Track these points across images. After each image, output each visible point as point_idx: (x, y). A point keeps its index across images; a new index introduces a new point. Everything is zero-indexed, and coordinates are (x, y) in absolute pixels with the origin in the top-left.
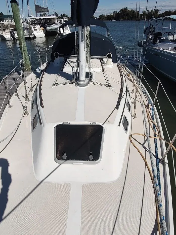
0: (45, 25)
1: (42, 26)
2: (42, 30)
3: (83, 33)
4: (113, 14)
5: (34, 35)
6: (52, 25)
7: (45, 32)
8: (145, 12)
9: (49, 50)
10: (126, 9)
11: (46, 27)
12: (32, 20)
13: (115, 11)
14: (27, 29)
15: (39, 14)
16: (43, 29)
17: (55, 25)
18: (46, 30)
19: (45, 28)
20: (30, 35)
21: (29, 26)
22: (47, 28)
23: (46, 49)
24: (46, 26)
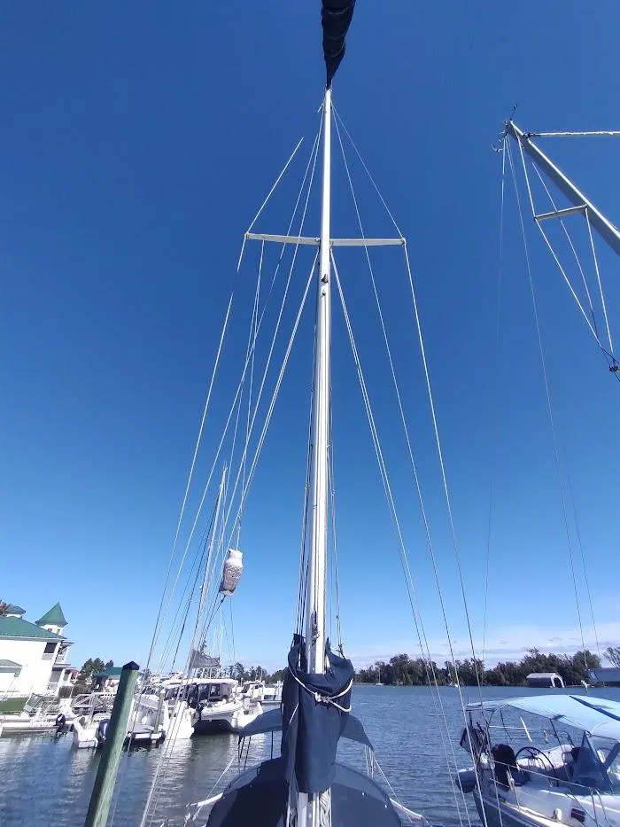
0: (202, 702)
1: (193, 706)
2: (189, 718)
3: (310, 816)
4: (377, 669)
5: (163, 732)
6: (219, 703)
7: (196, 721)
8: (451, 665)
9: (194, 819)
10: (404, 657)
11: (202, 709)
12: (173, 686)
13: (379, 659)
14: (150, 711)
15: (195, 671)
16: (193, 713)
17: (228, 702)
18: (200, 718)
19: (200, 710)
20: (153, 732)
21: (160, 705)
22: (206, 711)
23: (188, 817)
24: (203, 705)
